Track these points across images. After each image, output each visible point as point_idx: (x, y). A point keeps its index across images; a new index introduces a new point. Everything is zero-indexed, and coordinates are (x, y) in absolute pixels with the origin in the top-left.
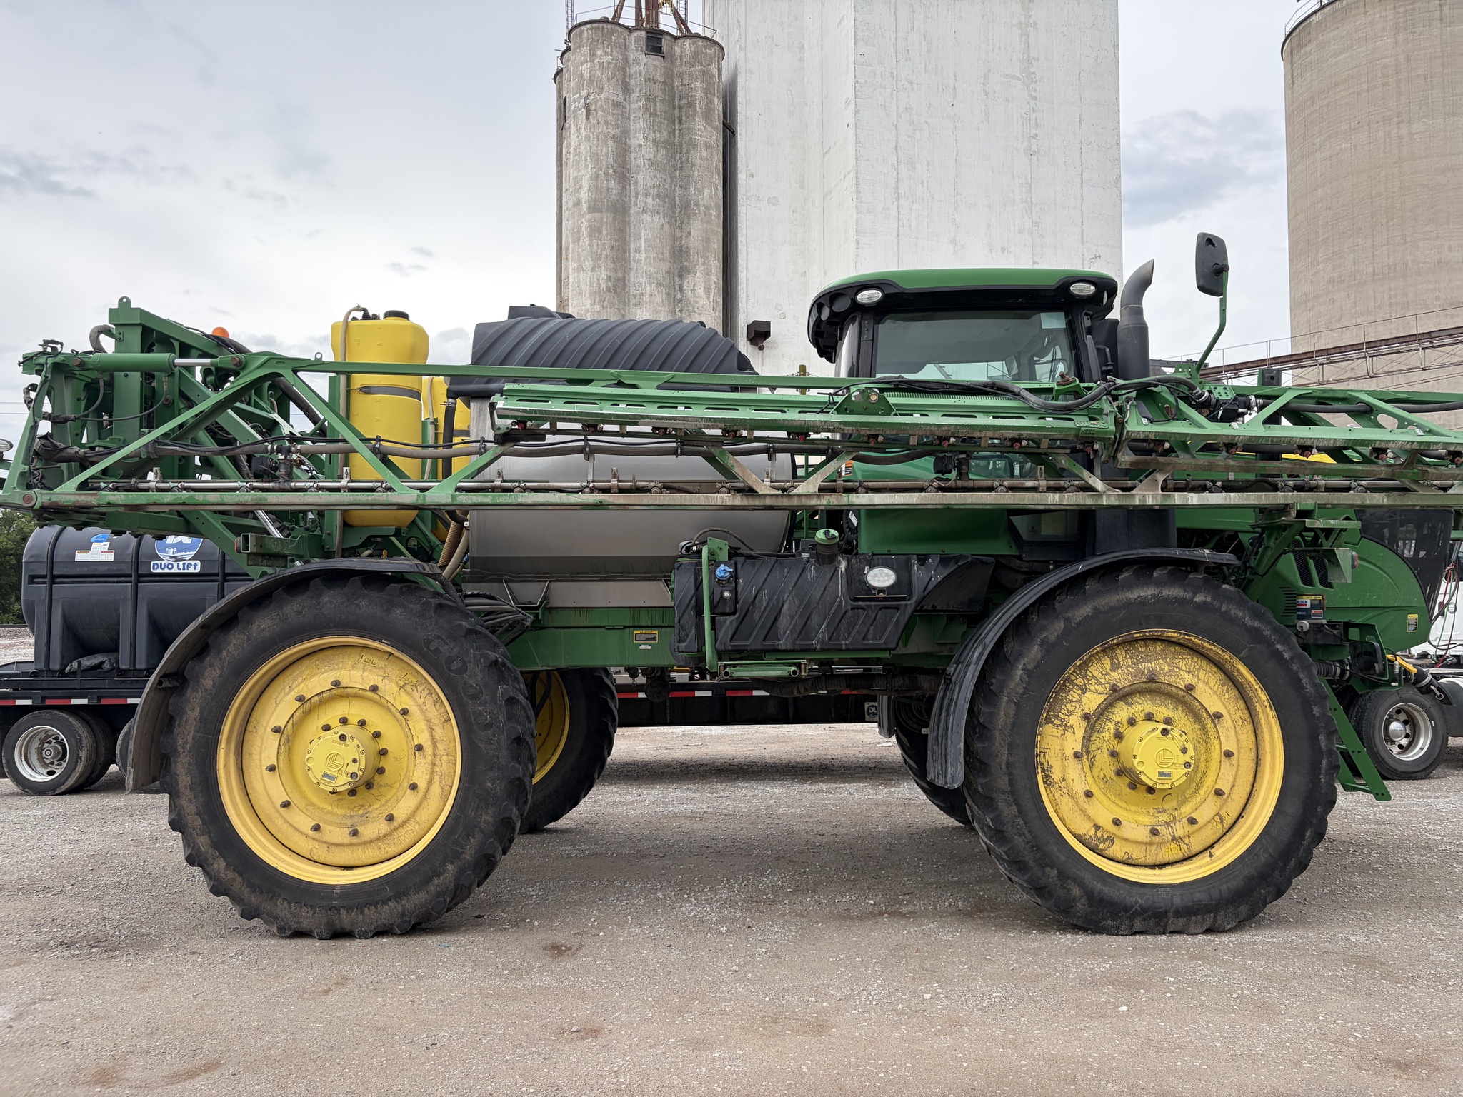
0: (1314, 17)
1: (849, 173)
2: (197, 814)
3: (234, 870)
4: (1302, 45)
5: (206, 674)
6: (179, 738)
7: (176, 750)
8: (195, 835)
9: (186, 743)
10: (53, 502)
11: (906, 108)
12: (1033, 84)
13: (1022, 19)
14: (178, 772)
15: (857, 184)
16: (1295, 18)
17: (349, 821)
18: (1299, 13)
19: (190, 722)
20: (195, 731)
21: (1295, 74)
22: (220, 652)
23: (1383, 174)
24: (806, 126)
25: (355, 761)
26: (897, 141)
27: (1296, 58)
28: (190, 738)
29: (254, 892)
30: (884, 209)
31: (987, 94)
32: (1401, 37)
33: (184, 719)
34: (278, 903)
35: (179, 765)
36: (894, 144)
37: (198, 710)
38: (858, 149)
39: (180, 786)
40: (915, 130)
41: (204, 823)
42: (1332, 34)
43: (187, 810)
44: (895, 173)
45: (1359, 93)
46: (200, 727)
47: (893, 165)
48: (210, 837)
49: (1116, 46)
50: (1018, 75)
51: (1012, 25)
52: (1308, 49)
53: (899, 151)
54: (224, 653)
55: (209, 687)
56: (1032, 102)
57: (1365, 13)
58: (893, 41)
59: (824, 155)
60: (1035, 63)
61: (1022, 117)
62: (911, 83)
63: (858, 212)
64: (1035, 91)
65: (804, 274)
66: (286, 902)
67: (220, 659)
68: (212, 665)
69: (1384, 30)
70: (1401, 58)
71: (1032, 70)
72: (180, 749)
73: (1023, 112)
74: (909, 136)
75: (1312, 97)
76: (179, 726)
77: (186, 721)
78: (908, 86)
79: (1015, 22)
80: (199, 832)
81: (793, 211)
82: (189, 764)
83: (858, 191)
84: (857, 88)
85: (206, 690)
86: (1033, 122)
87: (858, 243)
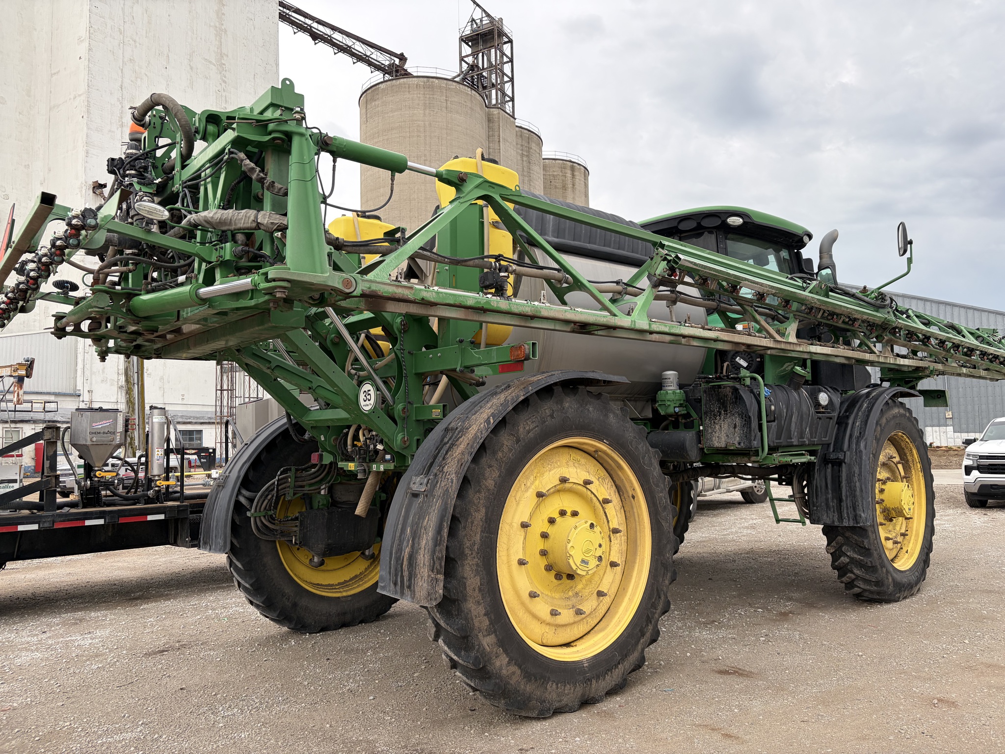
0: (380, 85)
1: (80, 95)
2: (485, 615)
3: (515, 664)
4: (373, 100)
5: (487, 475)
6: (465, 540)
7: (463, 552)
8: (480, 635)
9: (474, 544)
10: (372, 291)
11: (131, 60)
12: (224, 72)
13: (217, 24)
14: (465, 575)
15: (88, 106)
16: (369, 82)
17: (570, 603)
18: (372, 80)
19: (476, 523)
20: (482, 531)
21: (368, 116)
22: (494, 453)
23: (416, 188)
24: (35, 47)
25: (600, 546)
26: (122, 82)
27: (369, 106)
28: (478, 537)
29: (530, 681)
30: (110, 131)
31: (191, 68)
32: (427, 111)
33: (469, 520)
34: (548, 687)
35: (467, 568)
36: (120, 84)
37: (483, 510)
38: (90, 79)
39: (468, 588)
40: (137, 78)
41: (491, 623)
42: (391, 98)
43: (474, 613)
44: (120, 106)
45: (404, 137)
46: (485, 528)
47: (118, 99)
48: (496, 635)
49: (277, 65)
50: (214, 62)
51: (210, 26)
52: (377, 103)
53: (124, 90)
54: (500, 454)
55: (492, 487)
56: (223, 84)
57: (409, 92)
58: (122, 6)
59: (52, 75)
60: (225, 58)
61: (216, 92)
62: (135, 41)
63: (88, 128)
64: (225, 77)
65: (27, 166)
66: (554, 684)
67: (496, 460)
68: (490, 466)
69: (418, 105)
70: (427, 123)
71: (223, 62)
72: (467, 551)
73: (217, 89)
74: (132, 81)
75: (378, 132)
76: (465, 528)
77: (472, 523)
78: (132, 42)
79: (212, 24)
80: (485, 633)
81: (20, 113)
82: (477, 565)
83: (88, 112)
84: (91, 31)
85: (489, 490)
86: (224, 98)
87: (87, 153)
